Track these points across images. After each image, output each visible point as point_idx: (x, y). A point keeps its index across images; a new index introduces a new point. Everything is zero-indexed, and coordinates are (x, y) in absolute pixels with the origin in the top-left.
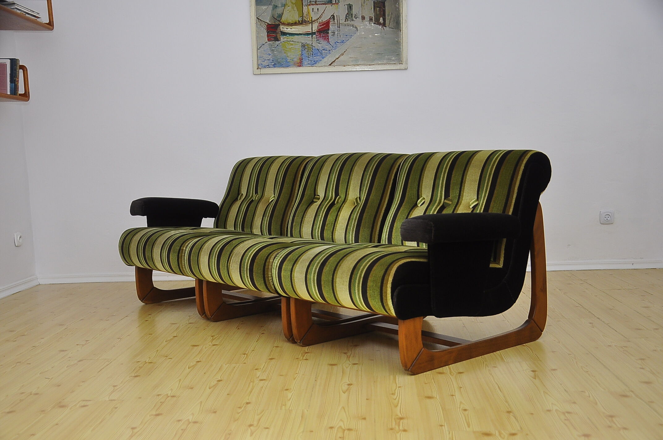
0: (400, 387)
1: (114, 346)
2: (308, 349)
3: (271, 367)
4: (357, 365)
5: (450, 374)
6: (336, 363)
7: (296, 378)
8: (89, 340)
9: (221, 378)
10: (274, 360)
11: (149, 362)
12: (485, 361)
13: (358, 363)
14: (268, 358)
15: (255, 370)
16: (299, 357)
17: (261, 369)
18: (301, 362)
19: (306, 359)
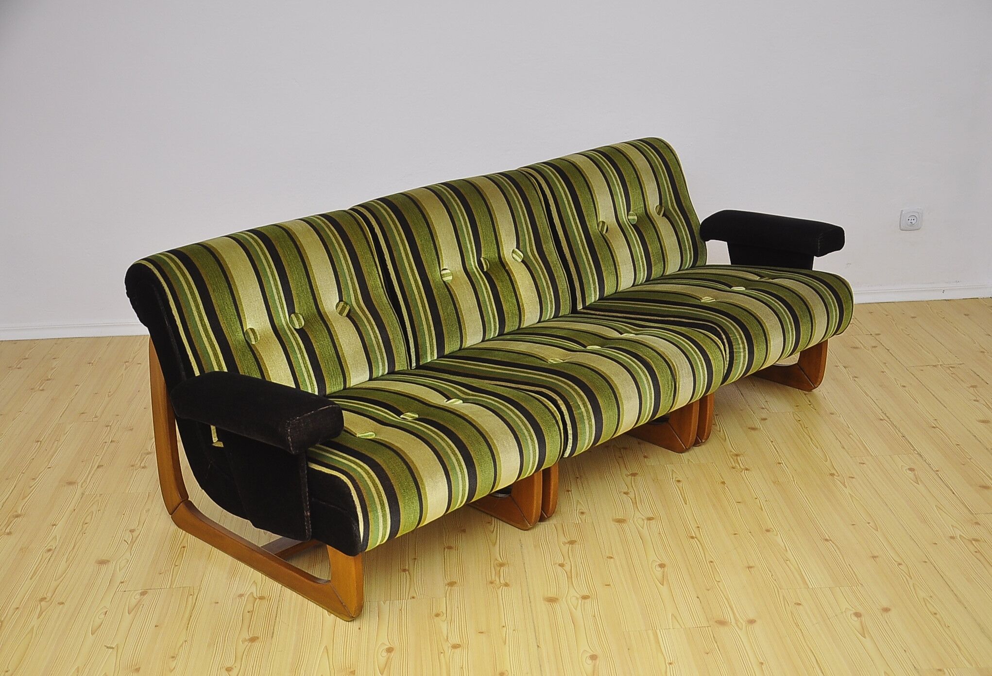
0: (670, 664)
2: (500, 554)
3: (458, 608)
4: (588, 599)
5: (736, 624)
6: (555, 595)
7: (505, 640)
8: (135, 531)
10: (456, 588)
11: (258, 595)
12: (780, 588)
13: (589, 594)
14: (446, 582)
15: (437, 619)
16: (493, 577)
17: (445, 615)
18: (499, 592)
19: (506, 585)
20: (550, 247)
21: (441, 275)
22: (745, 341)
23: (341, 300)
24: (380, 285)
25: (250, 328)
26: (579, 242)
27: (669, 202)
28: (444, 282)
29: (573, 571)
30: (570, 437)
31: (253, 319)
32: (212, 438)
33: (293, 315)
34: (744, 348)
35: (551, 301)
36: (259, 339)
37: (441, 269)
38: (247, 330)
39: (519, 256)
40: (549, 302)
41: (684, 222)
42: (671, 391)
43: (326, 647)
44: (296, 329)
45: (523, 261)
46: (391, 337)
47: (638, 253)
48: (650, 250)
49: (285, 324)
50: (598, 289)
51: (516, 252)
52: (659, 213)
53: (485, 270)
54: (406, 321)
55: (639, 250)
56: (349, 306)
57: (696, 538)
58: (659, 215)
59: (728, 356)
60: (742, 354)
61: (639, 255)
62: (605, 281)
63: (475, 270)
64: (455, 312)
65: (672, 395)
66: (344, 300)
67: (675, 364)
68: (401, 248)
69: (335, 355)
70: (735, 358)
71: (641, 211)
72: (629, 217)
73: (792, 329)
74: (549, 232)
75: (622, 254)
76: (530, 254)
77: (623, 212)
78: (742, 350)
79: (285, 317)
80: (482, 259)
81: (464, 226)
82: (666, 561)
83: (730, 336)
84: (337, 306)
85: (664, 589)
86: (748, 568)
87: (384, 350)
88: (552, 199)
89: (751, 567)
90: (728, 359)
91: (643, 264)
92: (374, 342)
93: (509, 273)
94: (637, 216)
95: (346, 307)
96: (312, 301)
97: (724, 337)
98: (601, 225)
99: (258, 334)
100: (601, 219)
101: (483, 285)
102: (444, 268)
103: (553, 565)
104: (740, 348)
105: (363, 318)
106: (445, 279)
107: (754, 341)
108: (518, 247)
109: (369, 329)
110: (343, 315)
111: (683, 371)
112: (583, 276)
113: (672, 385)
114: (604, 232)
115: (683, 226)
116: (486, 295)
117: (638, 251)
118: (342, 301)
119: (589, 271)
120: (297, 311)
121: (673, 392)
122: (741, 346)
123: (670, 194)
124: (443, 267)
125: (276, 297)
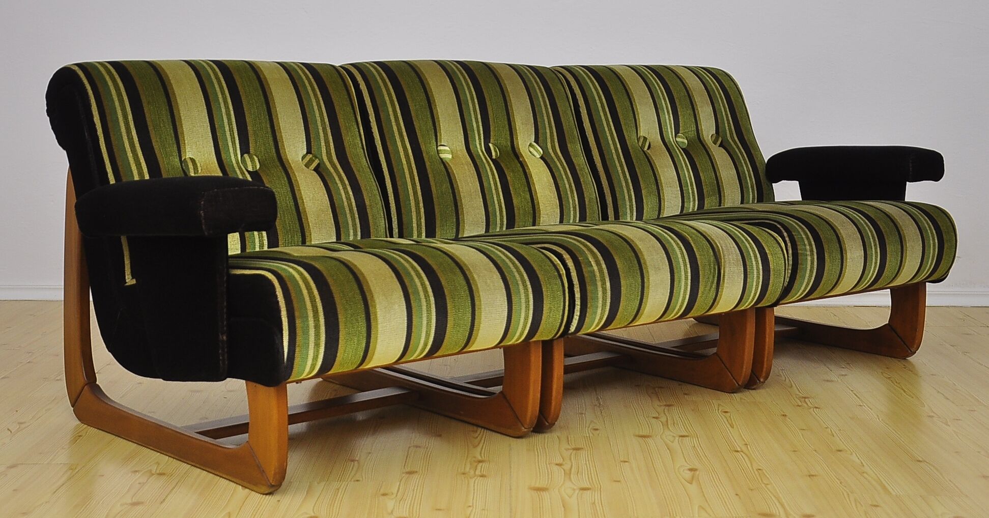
1: (81, 436)
2: (481, 453)
3: (414, 490)
4: (589, 491)
5: (787, 516)
6: (545, 486)
7: (470, 514)
8: (24, 423)
9: (314, 513)
10: (415, 476)
11: (158, 472)
12: (851, 493)
13: (590, 487)
14: (404, 471)
15: (383, 497)
16: (467, 469)
17: (395, 496)
18: (472, 482)
19: (482, 476)
20: (576, 149)
21: (437, 150)
22: (813, 243)
23: (309, 151)
24: (360, 145)
25: (190, 158)
26: (613, 151)
27: (728, 132)
28: (441, 159)
29: (573, 468)
30: (578, 302)
31: (194, 147)
32: (125, 276)
33: (246, 156)
34: (812, 251)
35: (575, 208)
36: (200, 172)
37: (439, 144)
38: (185, 159)
39: (537, 151)
40: (572, 209)
41: (745, 156)
42: (714, 277)
43: (229, 513)
44: (249, 172)
45: (542, 158)
46: (367, 203)
47: (687, 178)
48: (702, 178)
49: (234, 162)
50: (635, 208)
51: (533, 145)
52: (715, 143)
53: (494, 157)
54: (389, 195)
55: (688, 174)
56: (319, 160)
57: (742, 451)
58: (715, 144)
59: (791, 259)
60: (809, 258)
61: (688, 181)
62: (644, 201)
63: (481, 153)
64: (451, 192)
65: (715, 281)
66: (313, 152)
67: (719, 245)
68: (390, 110)
69: (293, 208)
70: (800, 262)
71: (693, 134)
72: (678, 139)
73: (875, 245)
74: (576, 133)
75: (667, 174)
76: (551, 151)
77: (669, 131)
78: (808, 253)
79: (236, 155)
80: (491, 145)
81: (470, 101)
82: (697, 465)
83: (793, 233)
84: (303, 158)
85: (693, 489)
86: (809, 476)
87: (357, 216)
88: (582, 99)
89: (813, 476)
90: (791, 263)
91: (693, 192)
92: (346, 204)
93: (523, 166)
94: (687, 139)
95: (314, 161)
96: (272, 143)
97: (785, 234)
98: (642, 140)
99: (199, 165)
100: (642, 133)
101: (489, 170)
102: (442, 144)
103: (548, 463)
104: (806, 250)
105: (335, 175)
106: (442, 156)
107: (826, 246)
108: (537, 141)
109: (341, 188)
110: (310, 168)
111: (730, 257)
112: (617, 189)
113: (715, 268)
114: (646, 149)
115: (744, 160)
116: (492, 182)
117: (687, 176)
118: (311, 153)
119: (624, 184)
120: (252, 151)
121: (716, 278)
122: (808, 247)
123: (729, 123)
124: (441, 142)
125: (227, 128)
